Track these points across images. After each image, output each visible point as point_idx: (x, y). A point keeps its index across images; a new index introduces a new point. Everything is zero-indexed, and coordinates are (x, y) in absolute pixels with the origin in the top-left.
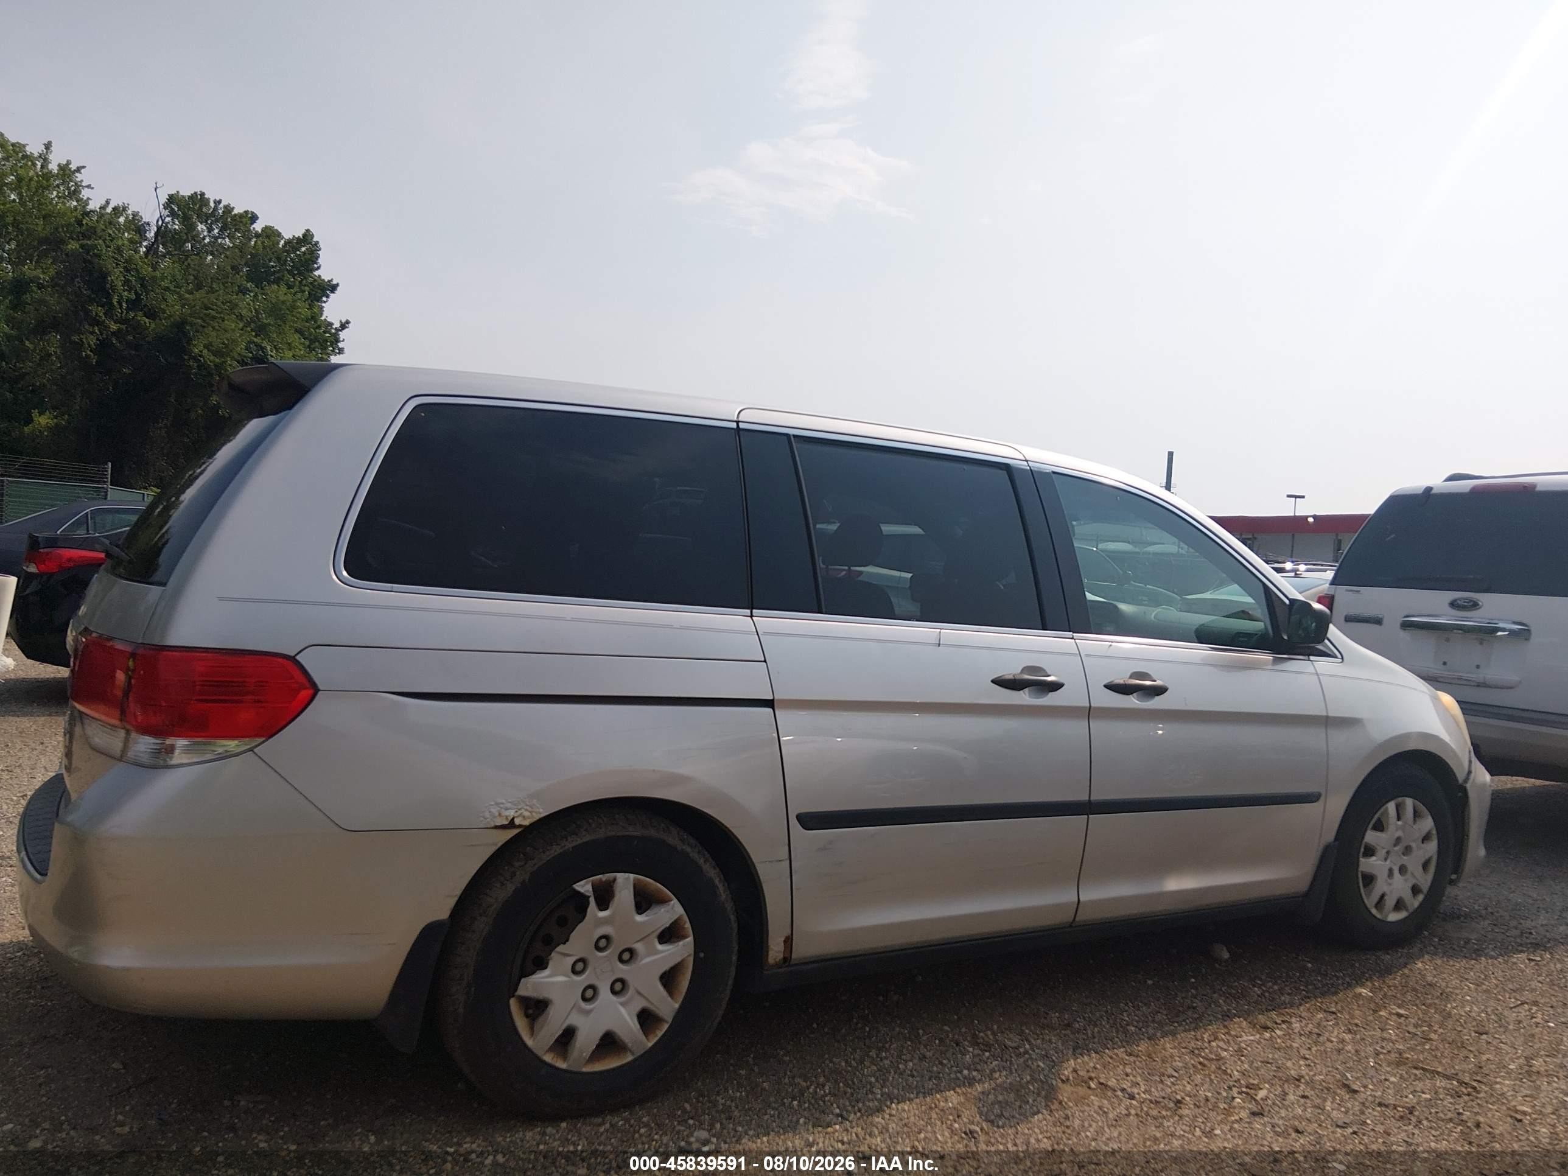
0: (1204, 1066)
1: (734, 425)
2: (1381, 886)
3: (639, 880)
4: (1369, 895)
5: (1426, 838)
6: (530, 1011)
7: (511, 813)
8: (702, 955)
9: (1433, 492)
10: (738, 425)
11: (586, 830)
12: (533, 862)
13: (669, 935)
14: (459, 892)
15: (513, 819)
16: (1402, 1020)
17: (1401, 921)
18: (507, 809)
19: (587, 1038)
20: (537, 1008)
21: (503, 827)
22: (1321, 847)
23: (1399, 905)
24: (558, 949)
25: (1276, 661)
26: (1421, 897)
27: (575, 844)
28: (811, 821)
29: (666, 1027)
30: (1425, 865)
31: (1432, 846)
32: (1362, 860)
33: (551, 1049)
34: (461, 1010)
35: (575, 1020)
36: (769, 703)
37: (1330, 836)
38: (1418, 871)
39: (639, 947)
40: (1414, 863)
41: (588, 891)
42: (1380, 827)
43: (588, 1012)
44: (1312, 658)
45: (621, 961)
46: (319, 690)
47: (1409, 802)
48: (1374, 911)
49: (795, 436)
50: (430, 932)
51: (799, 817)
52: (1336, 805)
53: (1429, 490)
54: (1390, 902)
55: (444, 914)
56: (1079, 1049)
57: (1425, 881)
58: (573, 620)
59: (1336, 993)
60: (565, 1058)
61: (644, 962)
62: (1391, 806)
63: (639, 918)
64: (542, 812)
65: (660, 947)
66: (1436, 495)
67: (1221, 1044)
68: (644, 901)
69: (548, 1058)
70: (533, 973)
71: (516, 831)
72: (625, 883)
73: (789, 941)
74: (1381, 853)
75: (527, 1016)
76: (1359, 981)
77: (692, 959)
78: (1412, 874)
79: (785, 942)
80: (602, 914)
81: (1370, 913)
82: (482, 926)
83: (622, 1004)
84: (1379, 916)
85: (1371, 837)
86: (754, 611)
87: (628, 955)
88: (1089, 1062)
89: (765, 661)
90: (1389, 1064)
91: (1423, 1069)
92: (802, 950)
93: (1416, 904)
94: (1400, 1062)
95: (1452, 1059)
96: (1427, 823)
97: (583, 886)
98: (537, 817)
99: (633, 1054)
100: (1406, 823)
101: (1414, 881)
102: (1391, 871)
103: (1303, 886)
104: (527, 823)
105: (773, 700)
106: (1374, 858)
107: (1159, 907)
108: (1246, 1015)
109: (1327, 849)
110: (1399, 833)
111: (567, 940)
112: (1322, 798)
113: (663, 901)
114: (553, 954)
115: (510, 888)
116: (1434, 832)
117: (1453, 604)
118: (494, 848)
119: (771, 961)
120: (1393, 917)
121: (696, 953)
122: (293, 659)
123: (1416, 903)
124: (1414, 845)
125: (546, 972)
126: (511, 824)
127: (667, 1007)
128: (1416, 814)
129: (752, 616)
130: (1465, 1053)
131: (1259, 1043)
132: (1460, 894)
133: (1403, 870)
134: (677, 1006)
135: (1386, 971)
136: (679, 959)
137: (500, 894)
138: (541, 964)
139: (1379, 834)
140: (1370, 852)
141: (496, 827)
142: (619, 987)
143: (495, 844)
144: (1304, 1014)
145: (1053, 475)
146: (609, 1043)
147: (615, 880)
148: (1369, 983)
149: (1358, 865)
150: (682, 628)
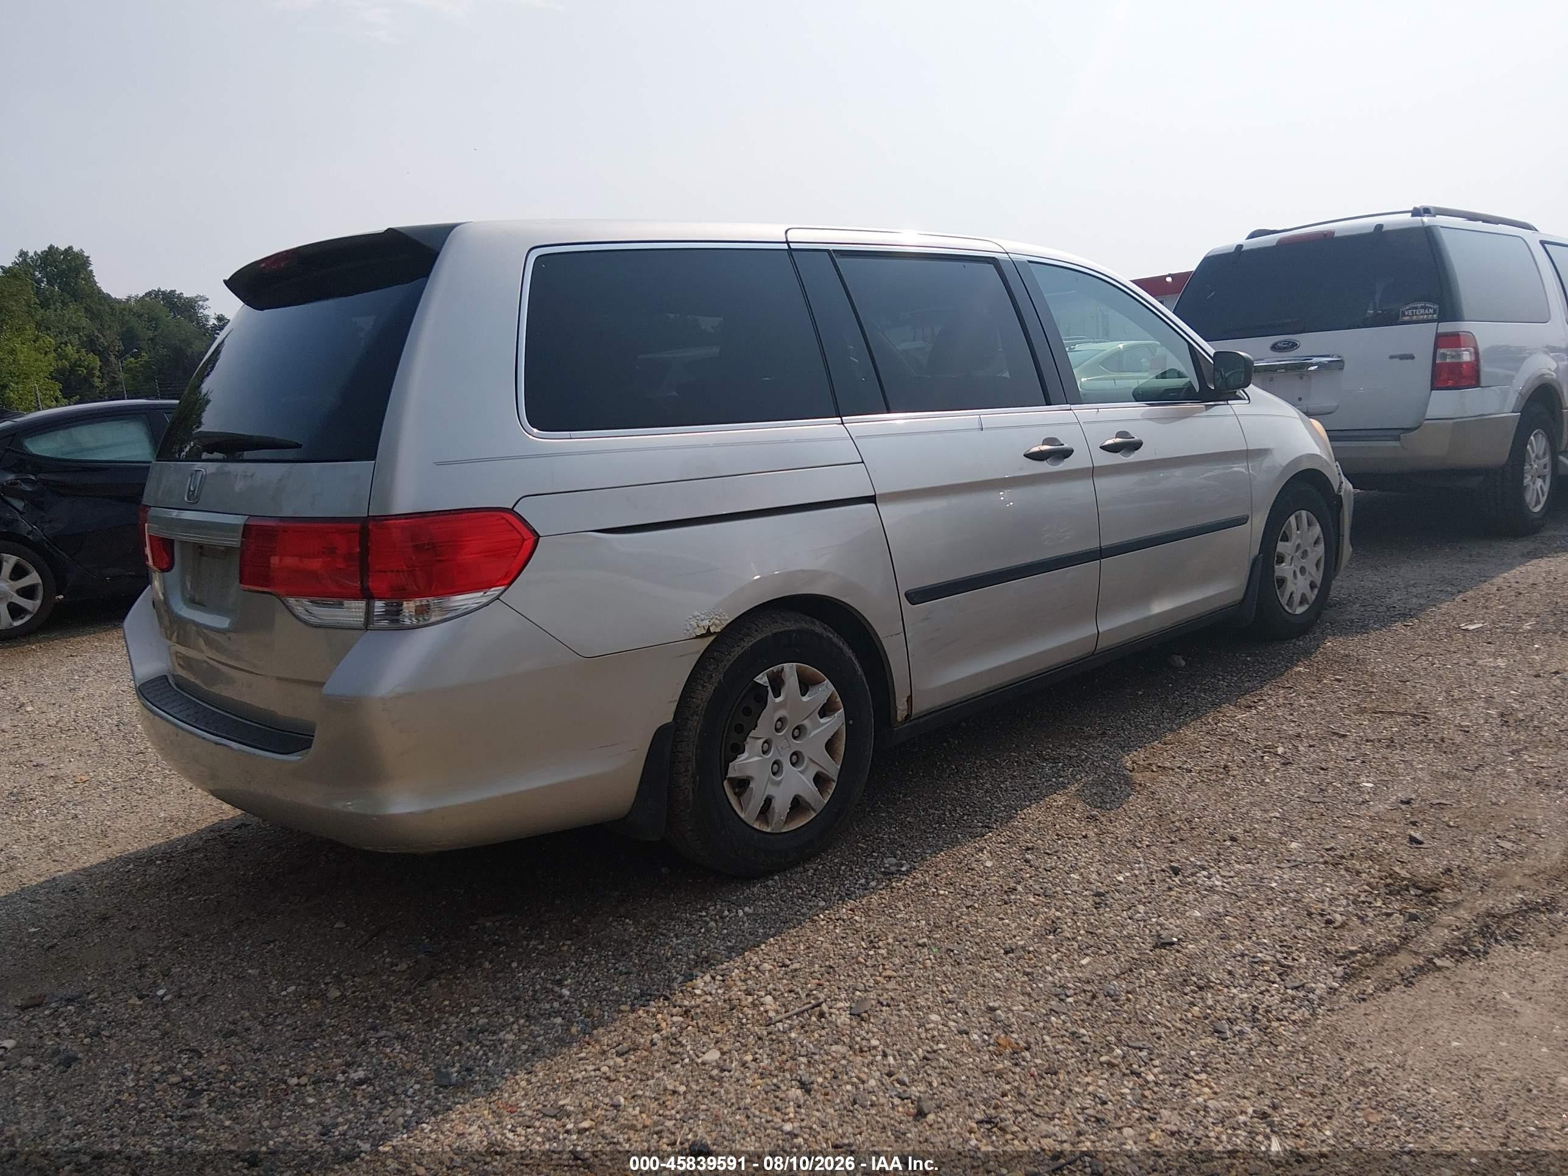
0: (1224, 740)
1: (785, 246)
2: (1290, 587)
3: (800, 667)
4: (1282, 595)
5: (1316, 542)
6: (737, 790)
7: (706, 623)
8: (851, 722)
9: (1244, 249)
10: (789, 246)
11: (756, 631)
12: (723, 664)
13: (826, 710)
14: (677, 698)
15: (709, 629)
16: (1342, 683)
17: (1304, 612)
18: (702, 620)
19: (781, 805)
20: (742, 785)
21: (702, 636)
22: (1251, 561)
23: (1303, 600)
24: (751, 735)
25: (1208, 407)
26: (1316, 591)
27: (751, 643)
28: (917, 596)
29: (834, 785)
30: (1317, 565)
31: (1321, 547)
32: (1276, 567)
33: (757, 819)
34: (691, 797)
35: (771, 790)
36: (872, 499)
37: (1256, 550)
38: (1313, 570)
39: (806, 722)
40: (1309, 564)
41: (765, 682)
42: (1285, 538)
43: (779, 783)
44: (1230, 402)
45: (795, 738)
46: (539, 537)
47: (1304, 513)
48: (1286, 608)
49: (834, 251)
50: (661, 734)
51: (907, 595)
52: (1259, 522)
53: (1240, 247)
54: (1297, 598)
55: (669, 718)
56: (1126, 748)
57: (1318, 577)
58: (716, 445)
59: (1282, 674)
60: (767, 823)
61: (812, 734)
62: (1292, 519)
63: (805, 699)
64: (728, 619)
65: (822, 721)
66: (1247, 251)
67: (1225, 723)
68: (806, 684)
69: (756, 826)
70: (735, 758)
71: (712, 638)
72: (790, 670)
73: (910, 699)
74: (1288, 559)
75: (735, 794)
76: (1292, 662)
77: (844, 726)
78: (1310, 573)
79: (907, 701)
80: (778, 700)
81: (1284, 609)
82: (695, 723)
83: (801, 772)
84: (1290, 611)
85: (1281, 547)
86: (844, 418)
87: (799, 732)
88: (1139, 755)
89: (863, 462)
90: (1355, 714)
91: (1381, 712)
92: (921, 705)
93: (1314, 597)
94: (1363, 711)
95: (1396, 702)
96: (1317, 530)
97: (761, 679)
98: (725, 623)
99: (814, 810)
100: (1302, 532)
101: (1311, 579)
102: (1295, 573)
103: (1239, 596)
104: (718, 630)
105: (875, 496)
106: (1284, 564)
107: (1152, 628)
108: (1228, 701)
109: (1255, 561)
110: (1299, 541)
111: (756, 726)
112: (1249, 521)
113: (817, 682)
114: (748, 739)
115: (711, 688)
116: (1322, 536)
117: (1275, 348)
118: (698, 656)
119: (899, 719)
120: (1300, 610)
121: (847, 721)
122: (511, 511)
123: (1312, 596)
124: (1308, 549)
125: (745, 755)
126: (709, 633)
127: (833, 769)
128: (1310, 524)
129: (843, 423)
130: (1401, 697)
131: (1251, 717)
132: (1340, 587)
133: (1303, 570)
134: (839, 767)
135: (1307, 653)
136: (837, 728)
137: (704, 695)
138: (739, 749)
139: (1286, 543)
140: (1281, 559)
141: (697, 637)
142: (797, 758)
143: (698, 652)
144: (1270, 692)
145: (1031, 264)
146: (798, 805)
147: (783, 669)
148: (1300, 663)
149: (1274, 571)
150: (797, 441)
